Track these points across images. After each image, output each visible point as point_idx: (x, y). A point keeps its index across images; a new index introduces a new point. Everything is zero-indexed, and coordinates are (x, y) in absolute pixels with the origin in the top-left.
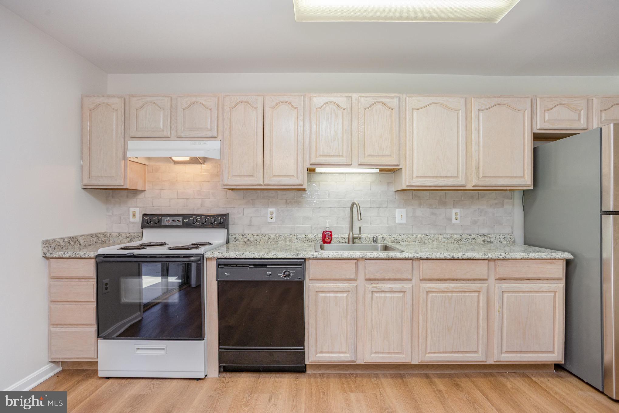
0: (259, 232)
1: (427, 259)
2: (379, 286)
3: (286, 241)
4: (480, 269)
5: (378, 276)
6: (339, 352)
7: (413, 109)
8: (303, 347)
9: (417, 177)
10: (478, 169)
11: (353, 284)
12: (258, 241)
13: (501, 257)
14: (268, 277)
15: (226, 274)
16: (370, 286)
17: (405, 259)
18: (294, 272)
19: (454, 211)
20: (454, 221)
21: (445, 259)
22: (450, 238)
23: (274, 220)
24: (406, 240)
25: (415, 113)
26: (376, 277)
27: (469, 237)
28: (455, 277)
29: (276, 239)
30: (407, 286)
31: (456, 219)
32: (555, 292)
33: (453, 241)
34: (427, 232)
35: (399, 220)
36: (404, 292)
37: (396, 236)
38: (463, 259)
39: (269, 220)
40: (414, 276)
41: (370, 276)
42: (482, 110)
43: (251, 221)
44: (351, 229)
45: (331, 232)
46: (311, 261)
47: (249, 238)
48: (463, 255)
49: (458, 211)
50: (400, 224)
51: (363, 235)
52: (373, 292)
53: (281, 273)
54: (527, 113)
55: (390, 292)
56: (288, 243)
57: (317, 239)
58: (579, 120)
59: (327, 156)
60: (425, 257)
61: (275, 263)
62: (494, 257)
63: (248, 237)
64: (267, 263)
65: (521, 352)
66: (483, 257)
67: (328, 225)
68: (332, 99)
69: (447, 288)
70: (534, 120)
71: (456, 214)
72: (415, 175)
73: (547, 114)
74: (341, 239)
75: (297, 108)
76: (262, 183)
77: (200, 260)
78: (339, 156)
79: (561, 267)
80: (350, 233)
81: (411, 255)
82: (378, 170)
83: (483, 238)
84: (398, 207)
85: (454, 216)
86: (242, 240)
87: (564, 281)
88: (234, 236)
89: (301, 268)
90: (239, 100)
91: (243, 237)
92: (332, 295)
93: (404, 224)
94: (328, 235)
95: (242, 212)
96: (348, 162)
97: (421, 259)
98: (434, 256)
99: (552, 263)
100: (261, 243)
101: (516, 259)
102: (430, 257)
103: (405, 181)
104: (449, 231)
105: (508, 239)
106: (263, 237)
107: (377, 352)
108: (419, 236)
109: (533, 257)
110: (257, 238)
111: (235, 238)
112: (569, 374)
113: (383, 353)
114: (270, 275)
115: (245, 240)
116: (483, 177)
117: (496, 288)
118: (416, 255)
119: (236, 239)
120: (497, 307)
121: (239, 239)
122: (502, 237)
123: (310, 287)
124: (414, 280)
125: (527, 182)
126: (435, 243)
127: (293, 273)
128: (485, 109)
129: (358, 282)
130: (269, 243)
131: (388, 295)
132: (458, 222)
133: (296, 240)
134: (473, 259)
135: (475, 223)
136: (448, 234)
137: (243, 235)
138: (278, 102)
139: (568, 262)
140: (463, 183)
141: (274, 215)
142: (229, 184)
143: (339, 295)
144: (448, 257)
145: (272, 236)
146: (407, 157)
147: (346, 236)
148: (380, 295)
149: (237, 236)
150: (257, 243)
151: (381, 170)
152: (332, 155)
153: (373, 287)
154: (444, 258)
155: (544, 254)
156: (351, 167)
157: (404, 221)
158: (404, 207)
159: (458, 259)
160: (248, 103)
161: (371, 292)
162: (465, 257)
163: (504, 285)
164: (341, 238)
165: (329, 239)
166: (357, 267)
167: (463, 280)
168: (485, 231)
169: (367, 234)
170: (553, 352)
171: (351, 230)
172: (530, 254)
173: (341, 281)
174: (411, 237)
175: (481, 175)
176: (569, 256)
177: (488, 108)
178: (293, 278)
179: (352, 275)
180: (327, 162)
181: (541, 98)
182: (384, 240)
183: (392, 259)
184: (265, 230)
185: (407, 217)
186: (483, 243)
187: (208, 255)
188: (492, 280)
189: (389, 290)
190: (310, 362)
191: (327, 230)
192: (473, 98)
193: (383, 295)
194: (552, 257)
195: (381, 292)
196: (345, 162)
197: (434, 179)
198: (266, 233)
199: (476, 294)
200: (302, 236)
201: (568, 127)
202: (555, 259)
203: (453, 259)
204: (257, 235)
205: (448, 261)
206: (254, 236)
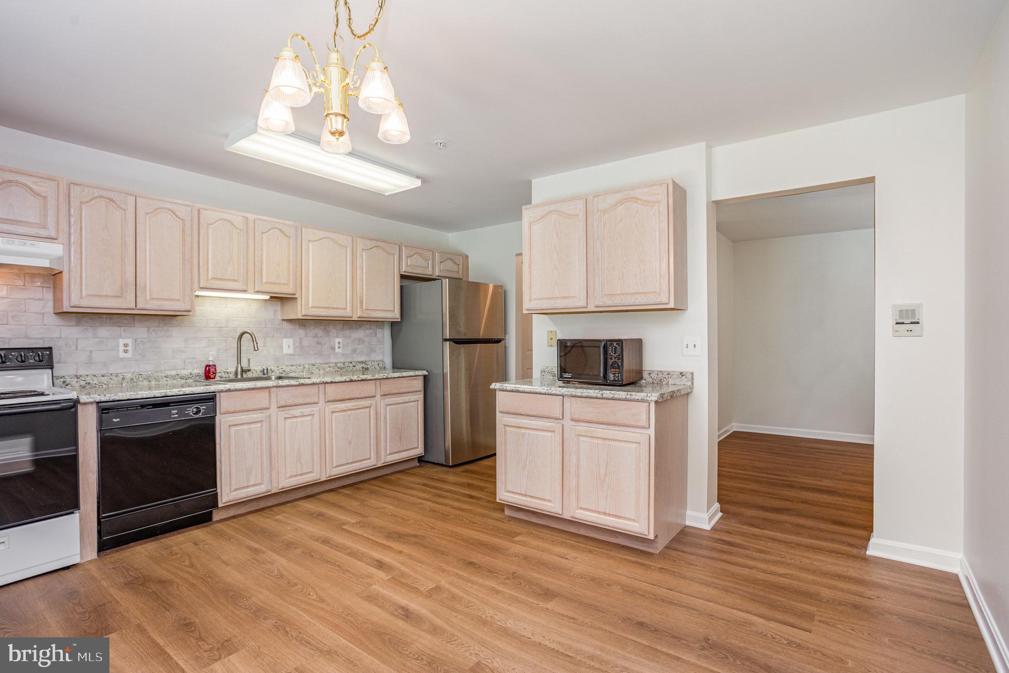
0: (104, 372)
1: (332, 382)
2: (291, 412)
3: (150, 381)
4: (369, 388)
5: (290, 402)
6: (255, 485)
7: (309, 241)
8: (215, 489)
9: (312, 307)
10: (362, 302)
11: (266, 413)
12: (105, 384)
13: (385, 377)
14: (173, 416)
15: (114, 420)
16: (282, 414)
17: (313, 384)
18: (205, 407)
19: (337, 340)
20: (337, 350)
21: (346, 382)
22: (335, 366)
23: (129, 355)
24: (294, 370)
25: (311, 245)
26: (288, 404)
27: (351, 365)
28: (353, 397)
29: (135, 380)
30: (315, 409)
31: (339, 347)
32: (418, 401)
33: (337, 369)
34: (313, 362)
35: (286, 350)
36: (313, 415)
37: (284, 368)
38: (359, 381)
39: (122, 355)
40: (321, 400)
41: (282, 403)
42: (365, 250)
43: (90, 357)
44: (239, 360)
45: (215, 366)
46: (222, 394)
47: (91, 381)
48: (358, 377)
49: (340, 340)
50: (287, 355)
51: (252, 368)
52: (285, 418)
53: (190, 410)
54: (396, 257)
55: (301, 416)
56: (153, 383)
57: (194, 375)
58: (428, 267)
59: (220, 279)
60: (329, 381)
61: (181, 400)
62: (380, 378)
63: (89, 379)
64: (170, 401)
65: (399, 452)
66: (373, 378)
67: (211, 358)
68: (226, 216)
69: (347, 407)
70: (401, 263)
71: (339, 343)
72: (310, 305)
73: (409, 260)
74: (223, 374)
75: (183, 220)
76: (134, 307)
77: (71, 407)
78: (234, 280)
79: (421, 382)
80: (238, 365)
81: (318, 381)
82: (269, 297)
83: (362, 366)
84: (286, 337)
85: (337, 345)
86: (78, 384)
87: (423, 392)
88: (62, 380)
89: (211, 402)
90: (96, 194)
91: (79, 380)
92: (246, 427)
93: (291, 355)
94: (212, 370)
95: (74, 344)
96: (244, 288)
97: (327, 383)
98: (337, 380)
99: (416, 379)
100: (110, 386)
101: (394, 378)
102: (333, 381)
103: (299, 311)
104: (333, 360)
105: (381, 365)
106: (113, 377)
107: (291, 477)
108: (307, 366)
109: (405, 375)
110: (104, 380)
111: (64, 382)
112: (426, 464)
113: (296, 476)
114: (176, 414)
115: (83, 383)
116: (366, 309)
117: (382, 402)
118: (322, 380)
119: (66, 384)
120: (382, 418)
121: (72, 383)
122: (376, 363)
123: (222, 422)
124: (320, 403)
125: (396, 315)
126: (321, 372)
127: (203, 409)
128: (367, 250)
129: (270, 411)
130: (124, 385)
131: (299, 419)
132: (340, 350)
133: (165, 379)
134: (366, 380)
135: (354, 351)
136: (332, 363)
137: (77, 377)
138: (157, 207)
139: (425, 377)
140: (350, 314)
141: (130, 348)
142: (82, 306)
143: (253, 426)
144: (348, 380)
145: (129, 376)
146: (303, 287)
147: (233, 370)
148: (292, 421)
149: (68, 380)
150: (104, 386)
151: (271, 297)
152: (225, 279)
153: (285, 414)
154: (344, 381)
155: (411, 373)
156: (247, 292)
157: (291, 351)
158: (291, 337)
159: (355, 381)
160: (112, 200)
161: (284, 419)
162: (360, 379)
163: (387, 400)
164: (224, 372)
165: (214, 373)
166: (270, 396)
167: (358, 399)
168: (362, 359)
169: (256, 368)
170: (418, 448)
171: (239, 362)
172: (403, 373)
173: (254, 412)
174: (299, 367)
175: (364, 308)
176: (425, 373)
177: (370, 249)
178: (203, 413)
179: (265, 404)
180: (221, 287)
181: (405, 246)
182: (272, 372)
183: (303, 385)
184: (113, 369)
185: (294, 346)
186: (362, 369)
187: (84, 398)
188: (378, 396)
189: (300, 414)
190: (224, 503)
191: (211, 363)
192: (358, 238)
193: (295, 420)
194: (416, 374)
195: (292, 417)
196: (241, 288)
197: (325, 310)
198: (117, 372)
199: (367, 410)
200: (174, 373)
201: (422, 272)
202: (418, 376)
203: (351, 381)
204: (103, 376)
205: (348, 383)
206: (99, 378)
